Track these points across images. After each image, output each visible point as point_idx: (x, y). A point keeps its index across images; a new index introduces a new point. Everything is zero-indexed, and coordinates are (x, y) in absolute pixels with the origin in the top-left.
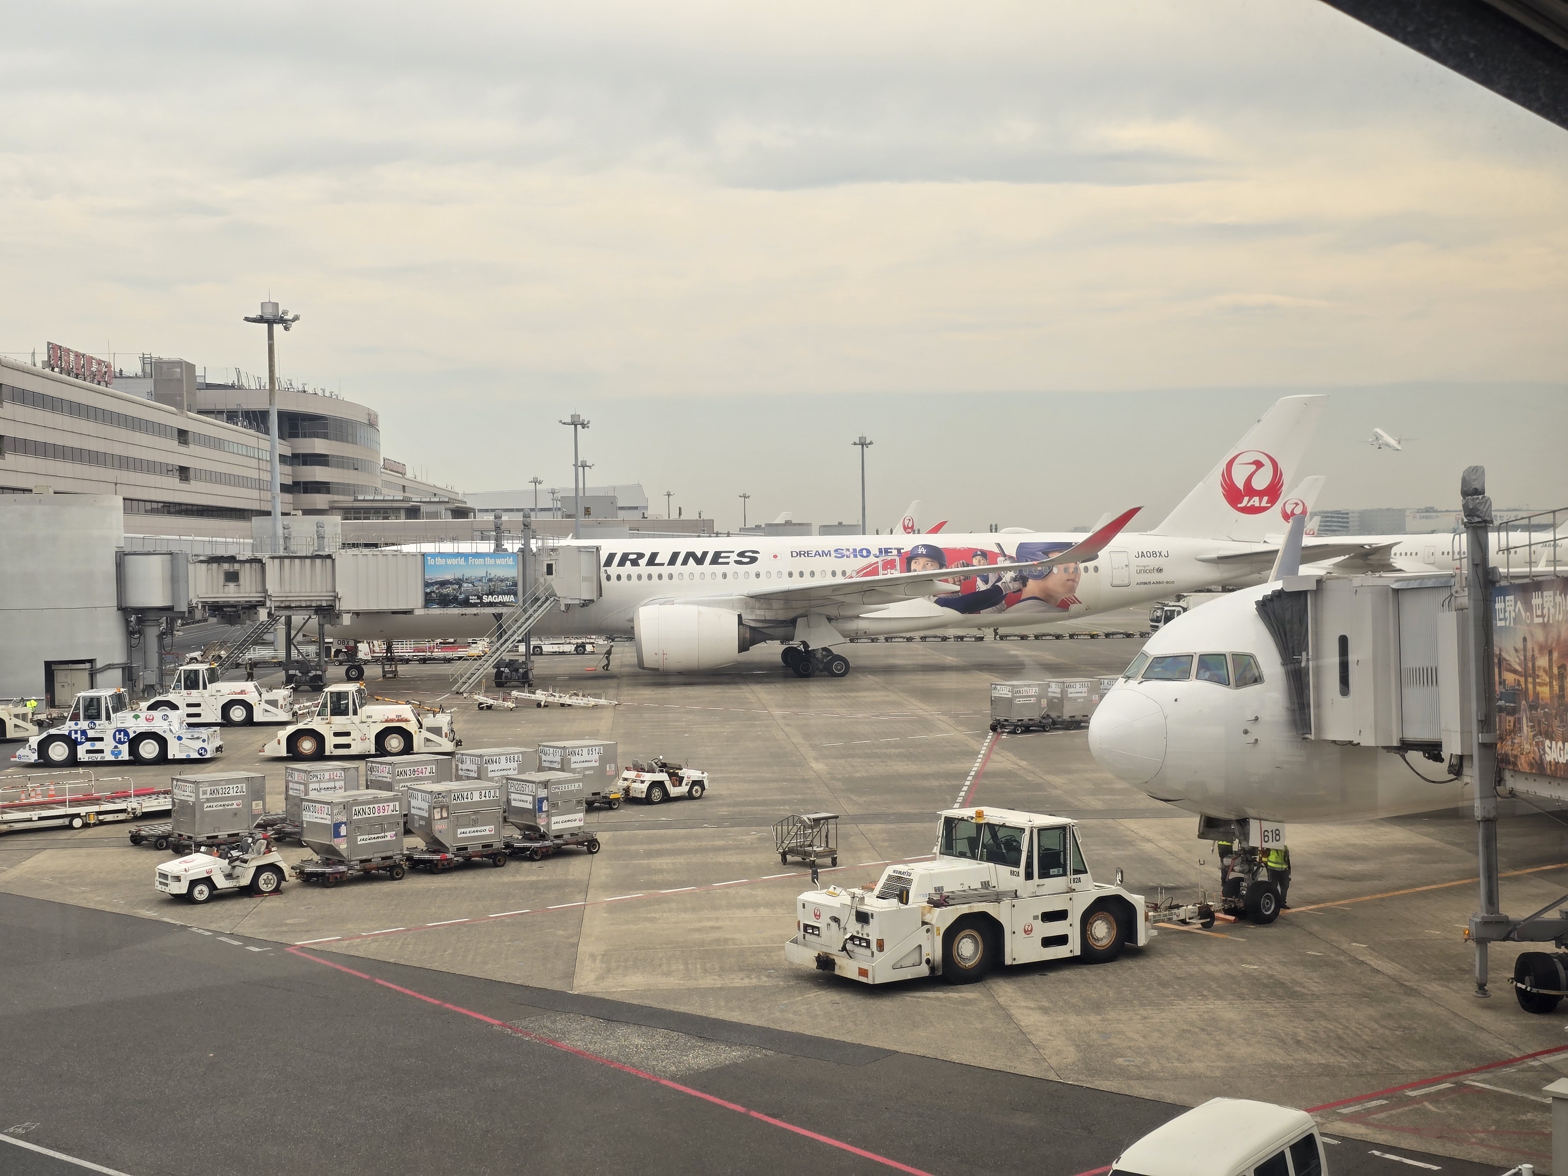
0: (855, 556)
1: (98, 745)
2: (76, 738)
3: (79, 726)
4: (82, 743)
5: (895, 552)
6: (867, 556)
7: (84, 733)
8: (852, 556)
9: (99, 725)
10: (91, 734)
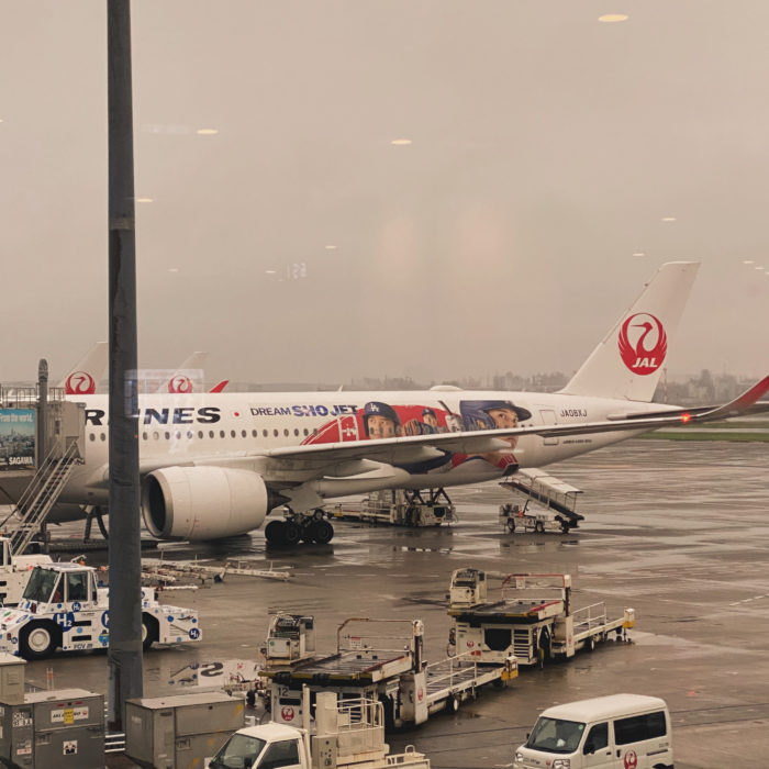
0: (314, 414)
1: (86, 631)
2: (62, 623)
3: (63, 609)
4: (68, 629)
5: (350, 410)
6: (326, 414)
7: (70, 616)
8: (311, 414)
9: (85, 606)
10: (78, 617)
